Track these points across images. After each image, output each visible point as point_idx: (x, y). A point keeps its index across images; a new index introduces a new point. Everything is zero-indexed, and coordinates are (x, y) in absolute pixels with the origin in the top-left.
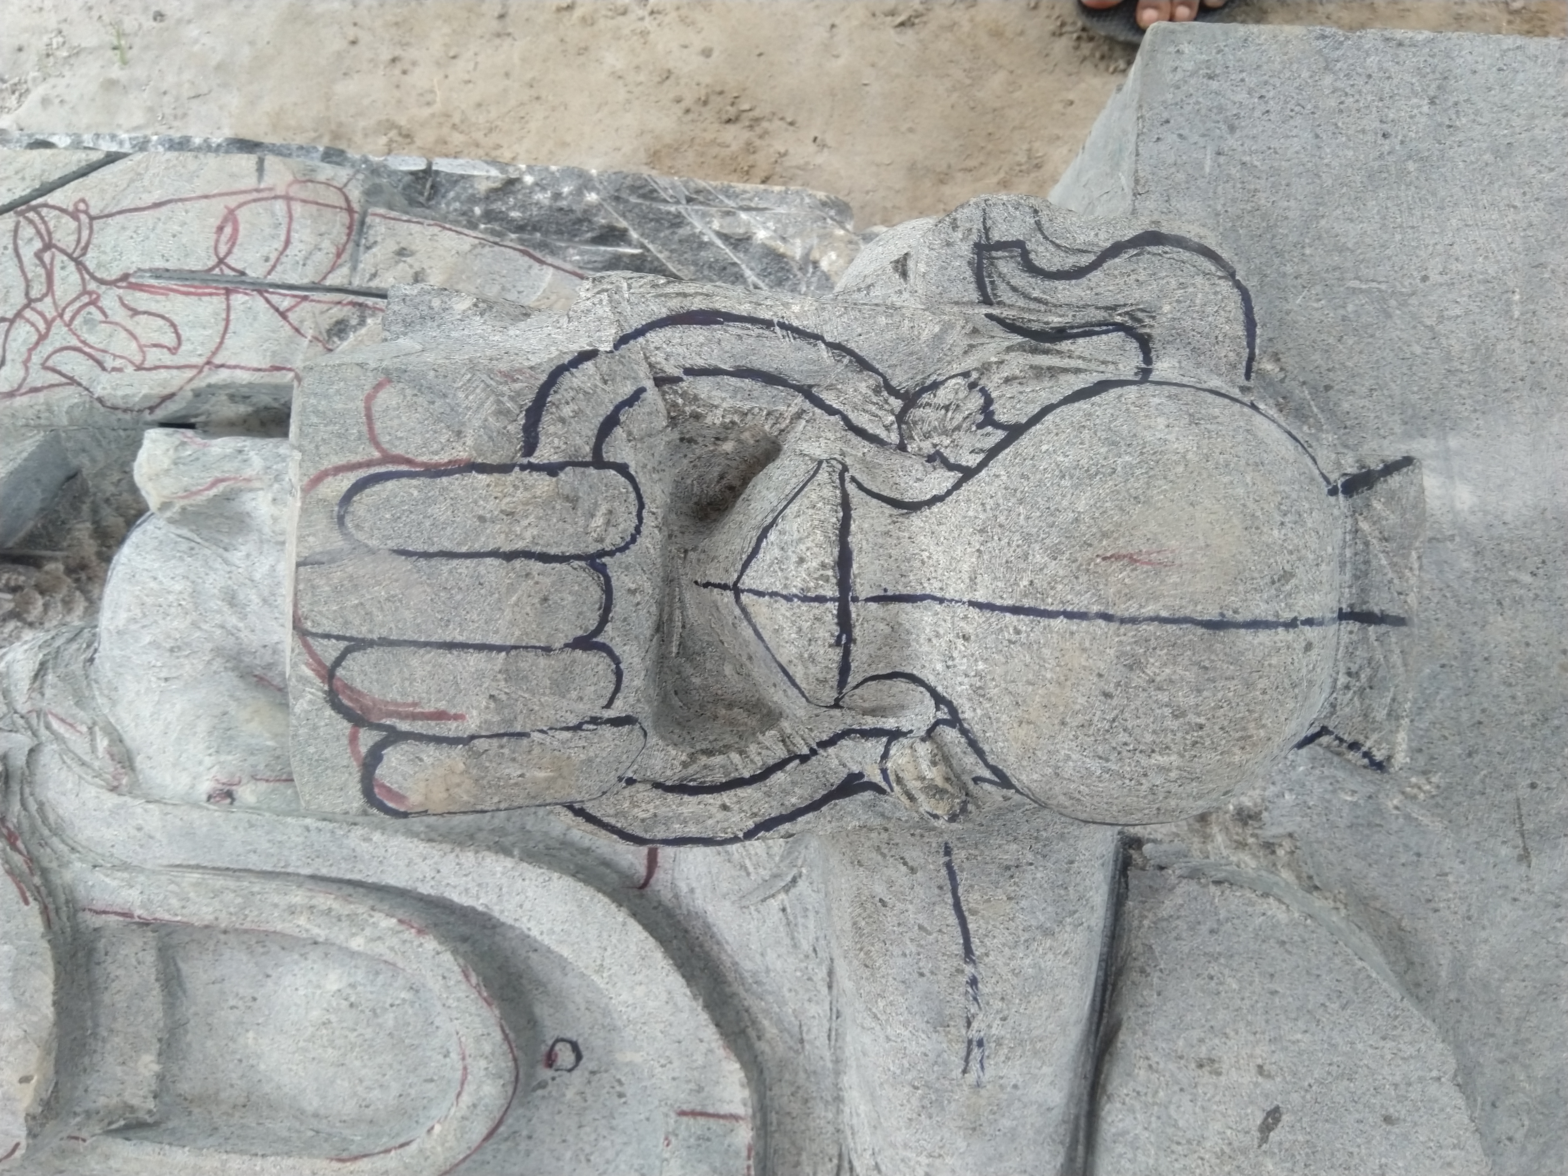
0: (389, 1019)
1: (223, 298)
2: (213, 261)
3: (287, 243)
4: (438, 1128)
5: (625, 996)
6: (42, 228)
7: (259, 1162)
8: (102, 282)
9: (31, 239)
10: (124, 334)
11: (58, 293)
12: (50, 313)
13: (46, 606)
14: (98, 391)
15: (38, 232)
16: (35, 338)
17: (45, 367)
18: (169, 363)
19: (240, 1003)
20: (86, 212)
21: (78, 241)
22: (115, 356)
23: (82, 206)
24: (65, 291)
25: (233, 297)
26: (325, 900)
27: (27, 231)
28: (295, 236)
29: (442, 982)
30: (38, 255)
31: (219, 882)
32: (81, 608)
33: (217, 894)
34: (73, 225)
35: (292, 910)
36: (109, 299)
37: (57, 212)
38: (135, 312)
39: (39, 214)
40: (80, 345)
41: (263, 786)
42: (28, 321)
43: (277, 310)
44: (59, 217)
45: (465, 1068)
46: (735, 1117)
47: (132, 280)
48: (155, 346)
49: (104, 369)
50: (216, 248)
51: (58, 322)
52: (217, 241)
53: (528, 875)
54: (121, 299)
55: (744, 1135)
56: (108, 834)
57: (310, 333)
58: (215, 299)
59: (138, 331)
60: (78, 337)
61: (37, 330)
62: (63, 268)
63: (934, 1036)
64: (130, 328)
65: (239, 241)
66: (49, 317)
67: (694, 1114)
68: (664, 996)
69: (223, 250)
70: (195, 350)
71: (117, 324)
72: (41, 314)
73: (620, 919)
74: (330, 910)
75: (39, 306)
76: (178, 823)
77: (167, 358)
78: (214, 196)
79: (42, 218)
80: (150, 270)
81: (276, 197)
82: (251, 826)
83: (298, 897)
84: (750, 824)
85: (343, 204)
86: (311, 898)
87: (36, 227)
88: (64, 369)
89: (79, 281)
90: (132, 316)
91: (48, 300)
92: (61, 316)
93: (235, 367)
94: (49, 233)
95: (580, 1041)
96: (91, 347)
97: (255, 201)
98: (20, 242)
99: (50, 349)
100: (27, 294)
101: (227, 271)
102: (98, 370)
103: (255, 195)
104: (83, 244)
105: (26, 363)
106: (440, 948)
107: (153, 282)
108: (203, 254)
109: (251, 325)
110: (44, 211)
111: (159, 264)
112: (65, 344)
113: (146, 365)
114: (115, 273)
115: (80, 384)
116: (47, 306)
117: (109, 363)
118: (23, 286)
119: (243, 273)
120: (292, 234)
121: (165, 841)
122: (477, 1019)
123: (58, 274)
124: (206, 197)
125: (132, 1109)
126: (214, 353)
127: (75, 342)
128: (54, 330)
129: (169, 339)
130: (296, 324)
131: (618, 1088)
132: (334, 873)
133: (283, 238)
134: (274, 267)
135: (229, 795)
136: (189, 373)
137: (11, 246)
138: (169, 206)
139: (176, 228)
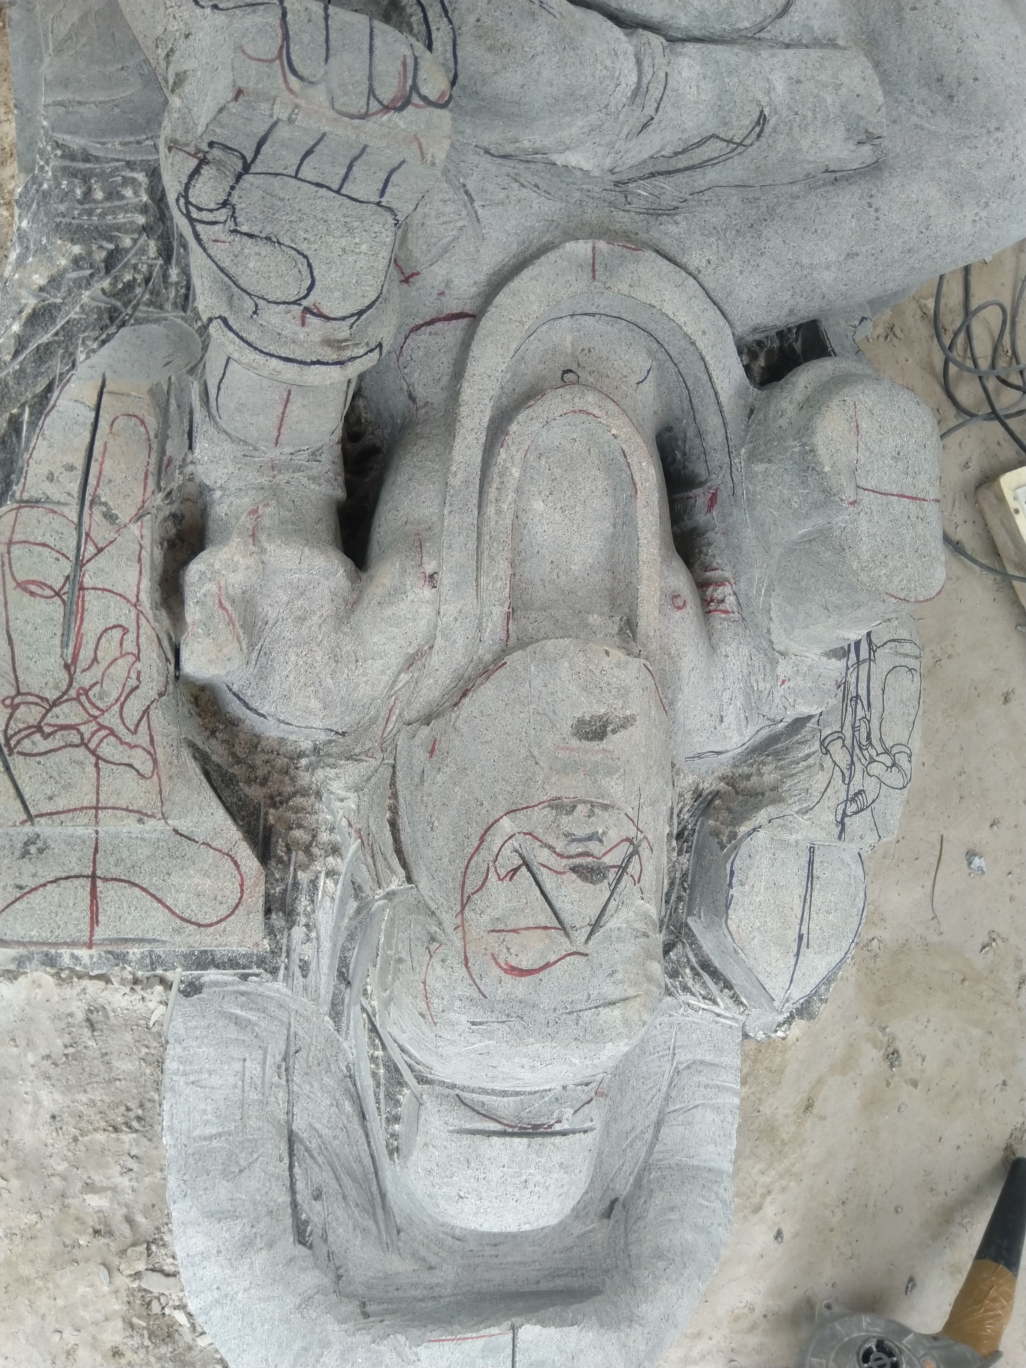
0: (558, 472)
1: (86, 592)
2: (57, 600)
3: (44, 545)
4: (614, 431)
5: (535, 307)
6: (23, 734)
7: (641, 541)
8: (70, 685)
9: (33, 743)
10: (112, 669)
11: (78, 721)
12: (93, 726)
13: (300, 826)
14: (153, 694)
15: (27, 736)
16: (112, 738)
17: (135, 732)
18: (135, 635)
19: (556, 571)
20: (13, 698)
21: (37, 704)
22: (128, 677)
23: (8, 702)
24: (76, 715)
25: (86, 585)
26: (492, 493)
27: (27, 745)
28: (40, 539)
29: (534, 421)
30: (46, 736)
31: (486, 561)
32: (301, 800)
33: (492, 559)
34: (23, 708)
35: (499, 512)
36: (84, 680)
37: (12, 722)
38: (95, 660)
39: (12, 736)
40: (119, 704)
41: (425, 559)
42: (98, 745)
43: (96, 555)
44: (16, 720)
45: (580, 411)
46: (594, 248)
47: (69, 661)
48: (121, 645)
49: (137, 687)
50: (47, 597)
51: (98, 720)
52: (42, 596)
53: (472, 373)
54: (84, 671)
55: (602, 245)
56: (461, 642)
57: (114, 535)
58: (87, 598)
59: (109, 659)
60: (112, 705)
61: (106, 737)
62: (57, 717)
63: (540, 22)
64: (107, 663)
65: (43, 580)
66: (96, 727)
67: (594, 271)
68: (534, 282)
69: (48, 592)
70: (125, 614)
71: (103, 675)
72: (93, 734)
73: (494, 310)
74: (498, 489)
75: (87, 736)
76: (450, 593)
77: (131, 636)
78: (5, 598)
79: (16, 734)
80: (62, 647)
81: (9, 552)
82: (450, 547)
83: (491, 510)
84: (445, 19)
85: (15, 511)
86: (491, 502)
87: (23, 738)
88: (137, 716)
89: (69, 703)
90: (98, 663)
91: (82, 728)
92: (95, 718)
93: (138, 588)
94: (29, 727)
95: (562, 369)
96: (121, 695)
97: (11, 568)
98: (35, 751)
99: (122, 727)
100: (77, 746)
101: (66, 589)
102: (138, 692)
103: (7, 568)
104: (39, 701)
105: (131, 747)
106: (516, 422)
107: (72, 644)
108: (51, 607)
109: (107, 573)
110: (10, 732)
111: (57, 641)
112: (118, 715)
113: (136, 652)
114: (64, 675)
115: (149, 707)
116: (87, 730)
117: (133, 682)
118: (70, 749)
119: (68, 577)
120: (38, 541)
121: (462, 602)
122: (553, 401)
123: (62, 721)
124: (6, 604)
125: (621, 630)
126: (128, 601)
127: (116, 708)
128: (106, 724)
129: (117, 633)
130: (107, 542)
131: (586, 352)
132: (476, 495)
133: (41, 548)
134: (63, 555)
135: (431, 576)
136: (143, 621)
137: (38, 759)
138: (12, 633)
139: (29, 627)
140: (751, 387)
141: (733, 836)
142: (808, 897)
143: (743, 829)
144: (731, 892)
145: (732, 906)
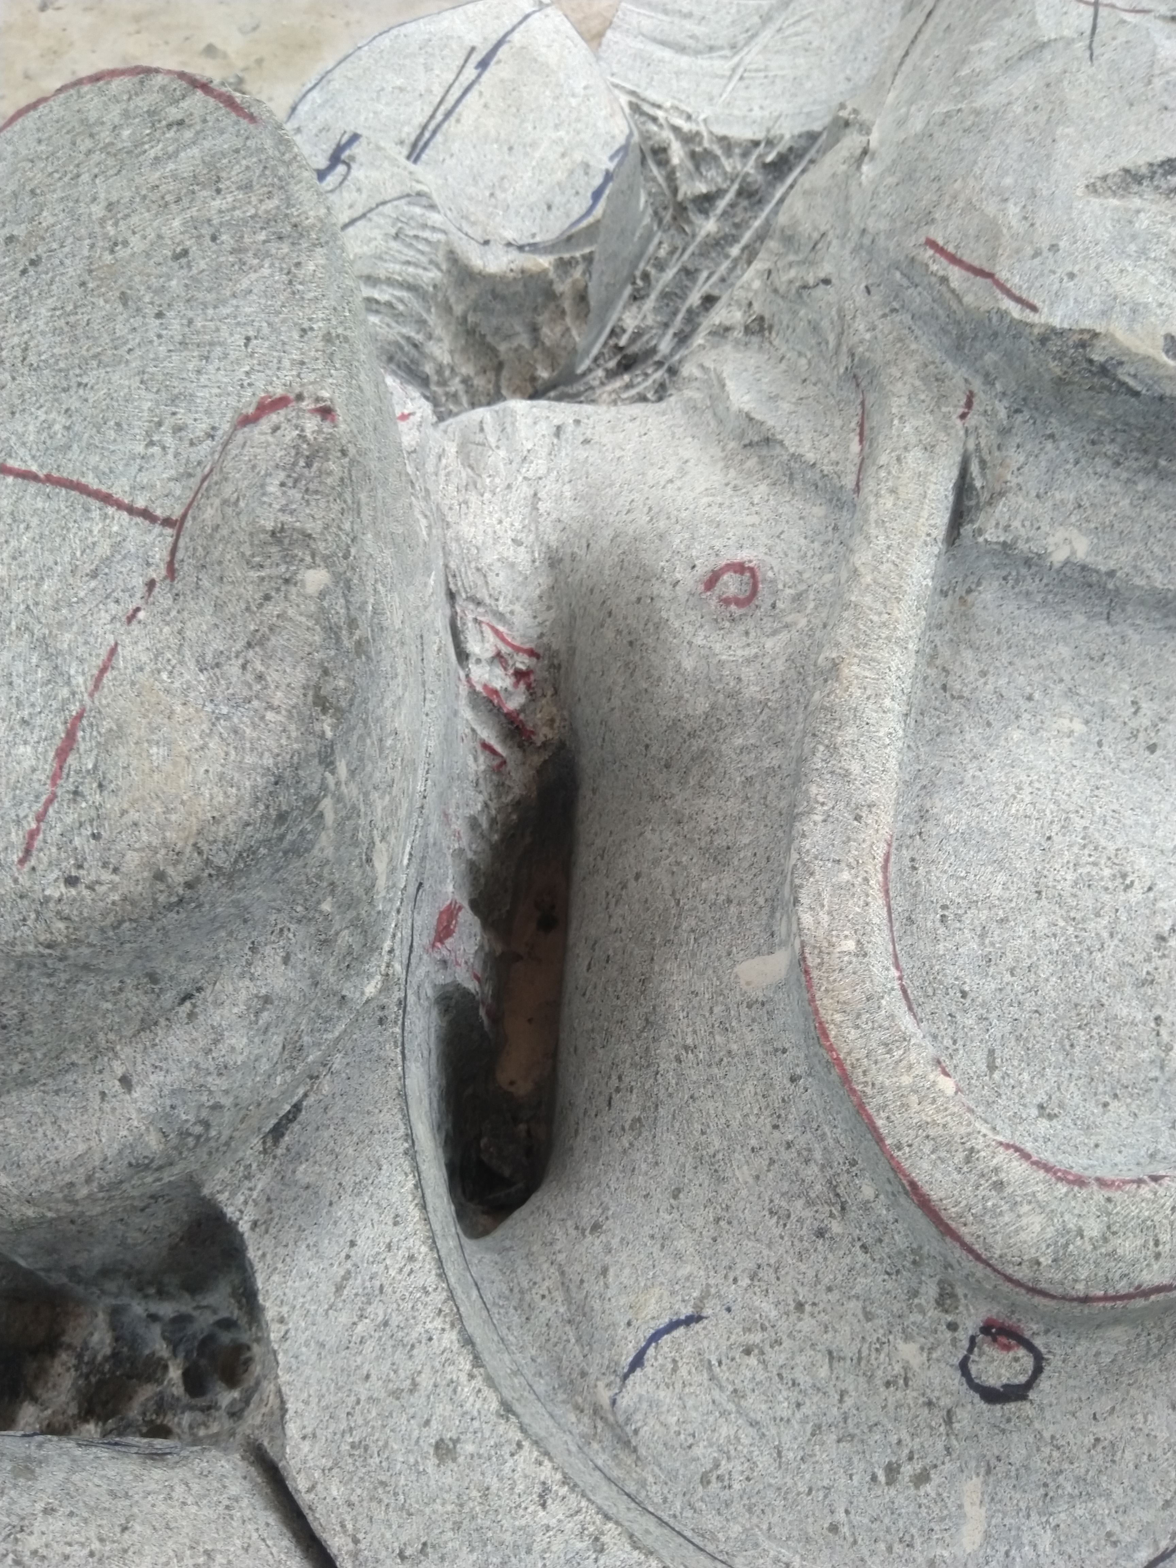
140: (244, 1227)
141: (564, 265)
142: (439, 116)
143: (545, 262)
144: (611, 166)
145: (616, 146)
